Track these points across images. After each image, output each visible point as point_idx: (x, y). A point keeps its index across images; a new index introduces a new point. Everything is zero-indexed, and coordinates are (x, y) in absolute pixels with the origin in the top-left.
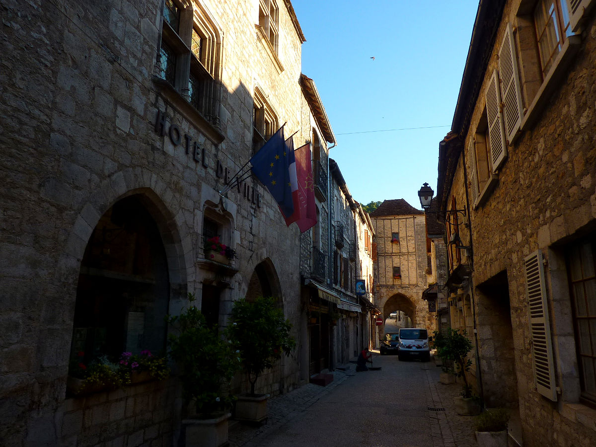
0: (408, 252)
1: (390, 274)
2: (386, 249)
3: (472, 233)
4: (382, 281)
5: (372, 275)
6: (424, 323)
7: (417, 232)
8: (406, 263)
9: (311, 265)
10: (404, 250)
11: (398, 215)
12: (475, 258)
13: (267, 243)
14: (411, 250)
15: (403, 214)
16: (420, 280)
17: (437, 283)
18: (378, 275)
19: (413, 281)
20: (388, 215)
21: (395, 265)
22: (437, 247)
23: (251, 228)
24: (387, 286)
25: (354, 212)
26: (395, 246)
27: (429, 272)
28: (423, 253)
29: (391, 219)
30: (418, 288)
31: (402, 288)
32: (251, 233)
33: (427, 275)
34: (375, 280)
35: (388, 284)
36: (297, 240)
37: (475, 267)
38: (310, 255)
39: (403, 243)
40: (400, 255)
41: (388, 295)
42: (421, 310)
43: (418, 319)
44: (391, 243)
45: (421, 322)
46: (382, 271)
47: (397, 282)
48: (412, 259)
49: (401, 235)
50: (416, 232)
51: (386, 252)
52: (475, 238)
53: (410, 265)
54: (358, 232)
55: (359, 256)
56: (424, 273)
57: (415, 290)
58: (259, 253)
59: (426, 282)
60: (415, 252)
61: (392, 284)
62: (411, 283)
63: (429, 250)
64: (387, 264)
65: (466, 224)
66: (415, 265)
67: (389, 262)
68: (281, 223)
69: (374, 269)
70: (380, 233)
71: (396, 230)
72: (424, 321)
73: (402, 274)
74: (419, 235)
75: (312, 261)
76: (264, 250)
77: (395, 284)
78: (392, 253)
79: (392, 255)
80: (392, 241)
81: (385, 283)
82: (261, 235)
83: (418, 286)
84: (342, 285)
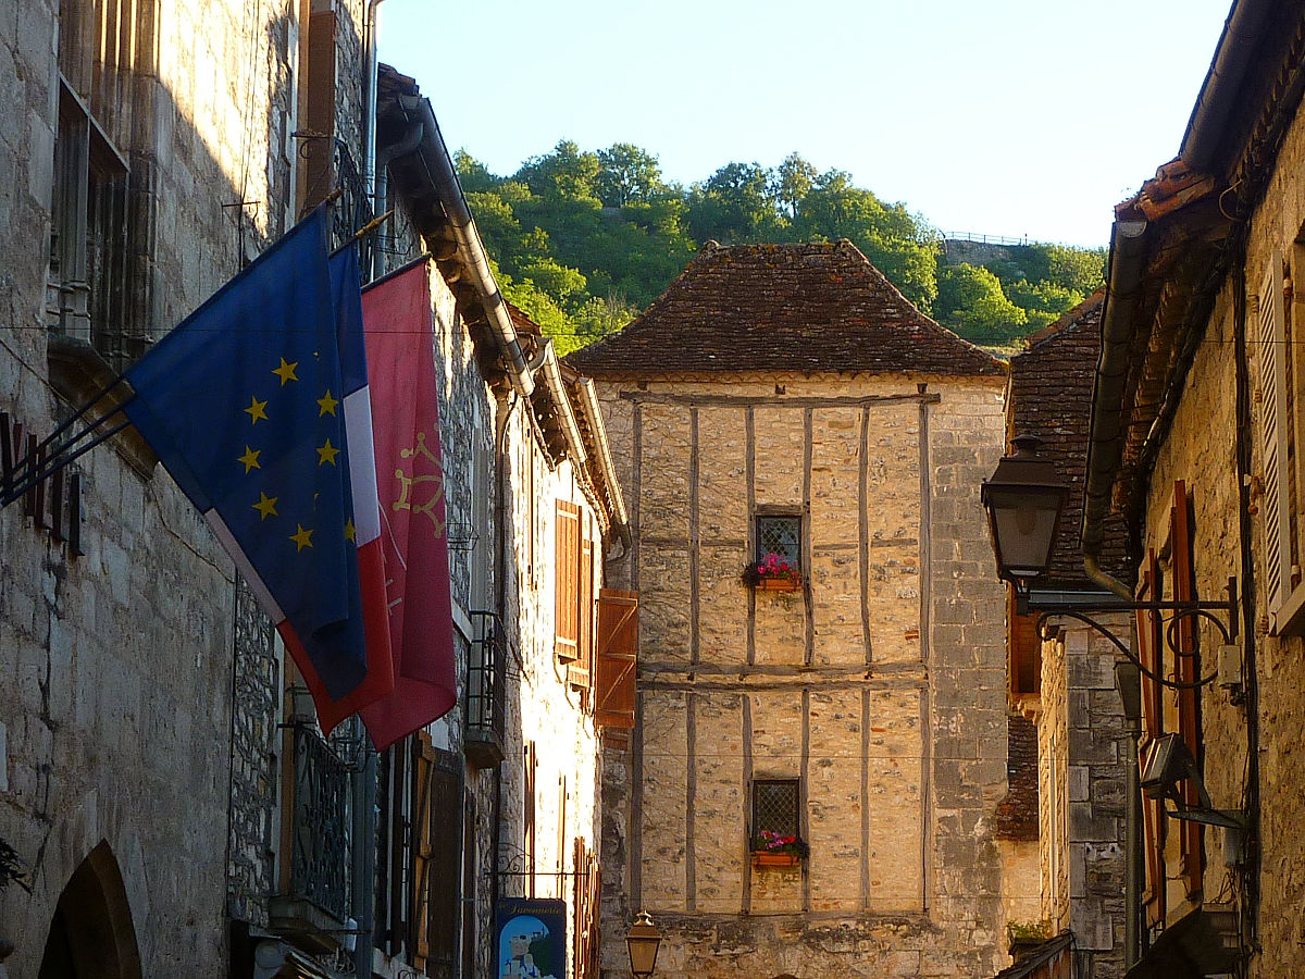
0: (870, 668)
1: (727, 833)
2: (707, 639)
3: (1261, 745)
4: (665, 886)
5: (589, 844)
7: (942, 508)
8: (845, 745)
9: (275, 847)
10: (839, 650)
11: (808, 371)
12: (1266, 882)
13: (102, 755)
14: (892, 646)
15: (847, 367)
16: (947, 879)
17: (1068, 936)
18: (636, 836)
19: (898, 886)
20: (733, 367)
21: (764, 765)
22: (1080, 673)
23: (45, 689)
24: (695, 926)
25: (500, 392)
26: (771, 615)
27: (1019, 824)
28: (978, 677)
29: (749, 403)
30: (927, 940)
31: (813, 939)
32: (45, 717)
33: (1004, 847)
34: (609, 879)
35: (709, 906)
36: (218, 698)
37: (1264, 930)
38: (269, 778)
39: (835, 593)
40: (805, 688)
44: (742, 594)
46: (662, 805)
47: (777, 896)
48: (896, 714)
49: (820, 530)
50: (932, 509)
51: (703, 656)
52: (1273, 780)
53: (878, 762)
54: (520, 540)
55: (517, 719)
56: (979, 830)
57: (905, 961)
58: (72, 822)
59: (992, 898)
60: (922, 662)
61: (737, 907)
62: (883, 900)
63: (1025, 680)
64: (708, 748)
65: (1235, 687)
66: (912, 768)
67: (718, 736)
68: (156, 610)
69: (608, 792)
70: (661, 511)
71: (782, 492)
73: (818, 833)
74: (956, 531)
75: (276, 813)
76: (89, 804)
77: (758, 906)
78: (750, 667)
79: (744, 682)
80: (753, 578)
81: (680, 905)
82: (83, 717)
83: (927, 926)
84: (423, 947)
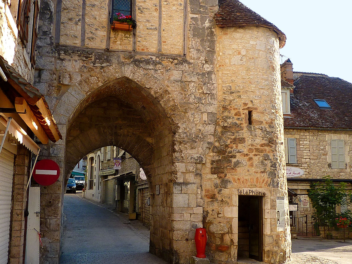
1: (100, 14)
4: (71, 35)
6: (198, 180)
16: (194, 42)
18: (58, 12)
19: (173, 44)
24: (84, 53)
30: (185, 67)
31: (137, 63)
33: (217, 31)
35: (91, 45)
41: (87, 81)
42: (193, 141)
43: (180, 167)
45: (191, 178)
47: (122, 43)
56: (207, 24)
57: (176, 75)
59: (212, 52)
61: (104, 46)
62: (167, 49)
72: (198, 174)
77: (113, 47)
81: (78, 43)
83: (185, 61)
